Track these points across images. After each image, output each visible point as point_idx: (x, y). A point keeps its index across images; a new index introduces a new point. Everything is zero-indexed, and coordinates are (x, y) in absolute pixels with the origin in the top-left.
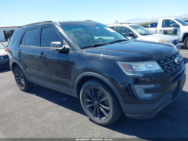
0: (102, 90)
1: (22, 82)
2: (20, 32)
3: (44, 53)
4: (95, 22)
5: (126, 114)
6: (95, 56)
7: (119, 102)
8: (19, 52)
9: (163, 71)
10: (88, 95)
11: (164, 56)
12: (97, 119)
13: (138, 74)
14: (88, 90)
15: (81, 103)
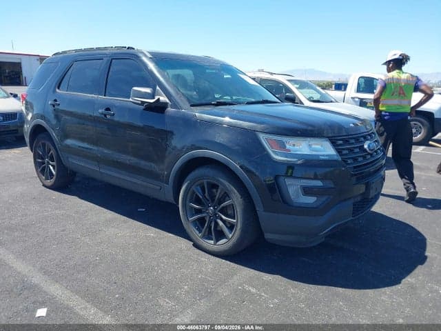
0: (224, 186)
1: (50, 169)
2: (60, 64)
3: (111, 109)
4: (221, 62)
5: (265, 234)
6: (215, 120)
7: (255, 209)
8: (53, 103)
9: (340, 159)
10: (196, 195)
11: (345, 134)
12: (209, 244)
13: (294, 158)
14: (197, 185)
15: (181, 213)
